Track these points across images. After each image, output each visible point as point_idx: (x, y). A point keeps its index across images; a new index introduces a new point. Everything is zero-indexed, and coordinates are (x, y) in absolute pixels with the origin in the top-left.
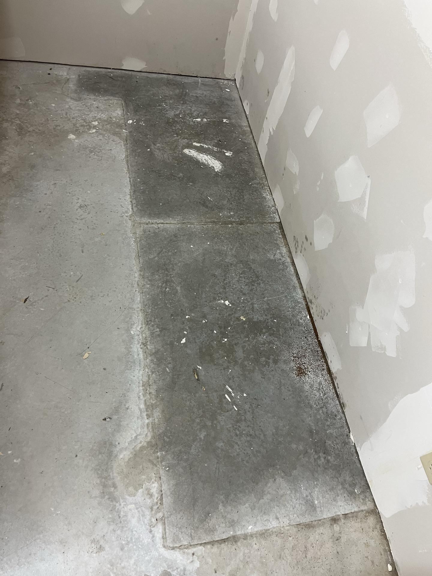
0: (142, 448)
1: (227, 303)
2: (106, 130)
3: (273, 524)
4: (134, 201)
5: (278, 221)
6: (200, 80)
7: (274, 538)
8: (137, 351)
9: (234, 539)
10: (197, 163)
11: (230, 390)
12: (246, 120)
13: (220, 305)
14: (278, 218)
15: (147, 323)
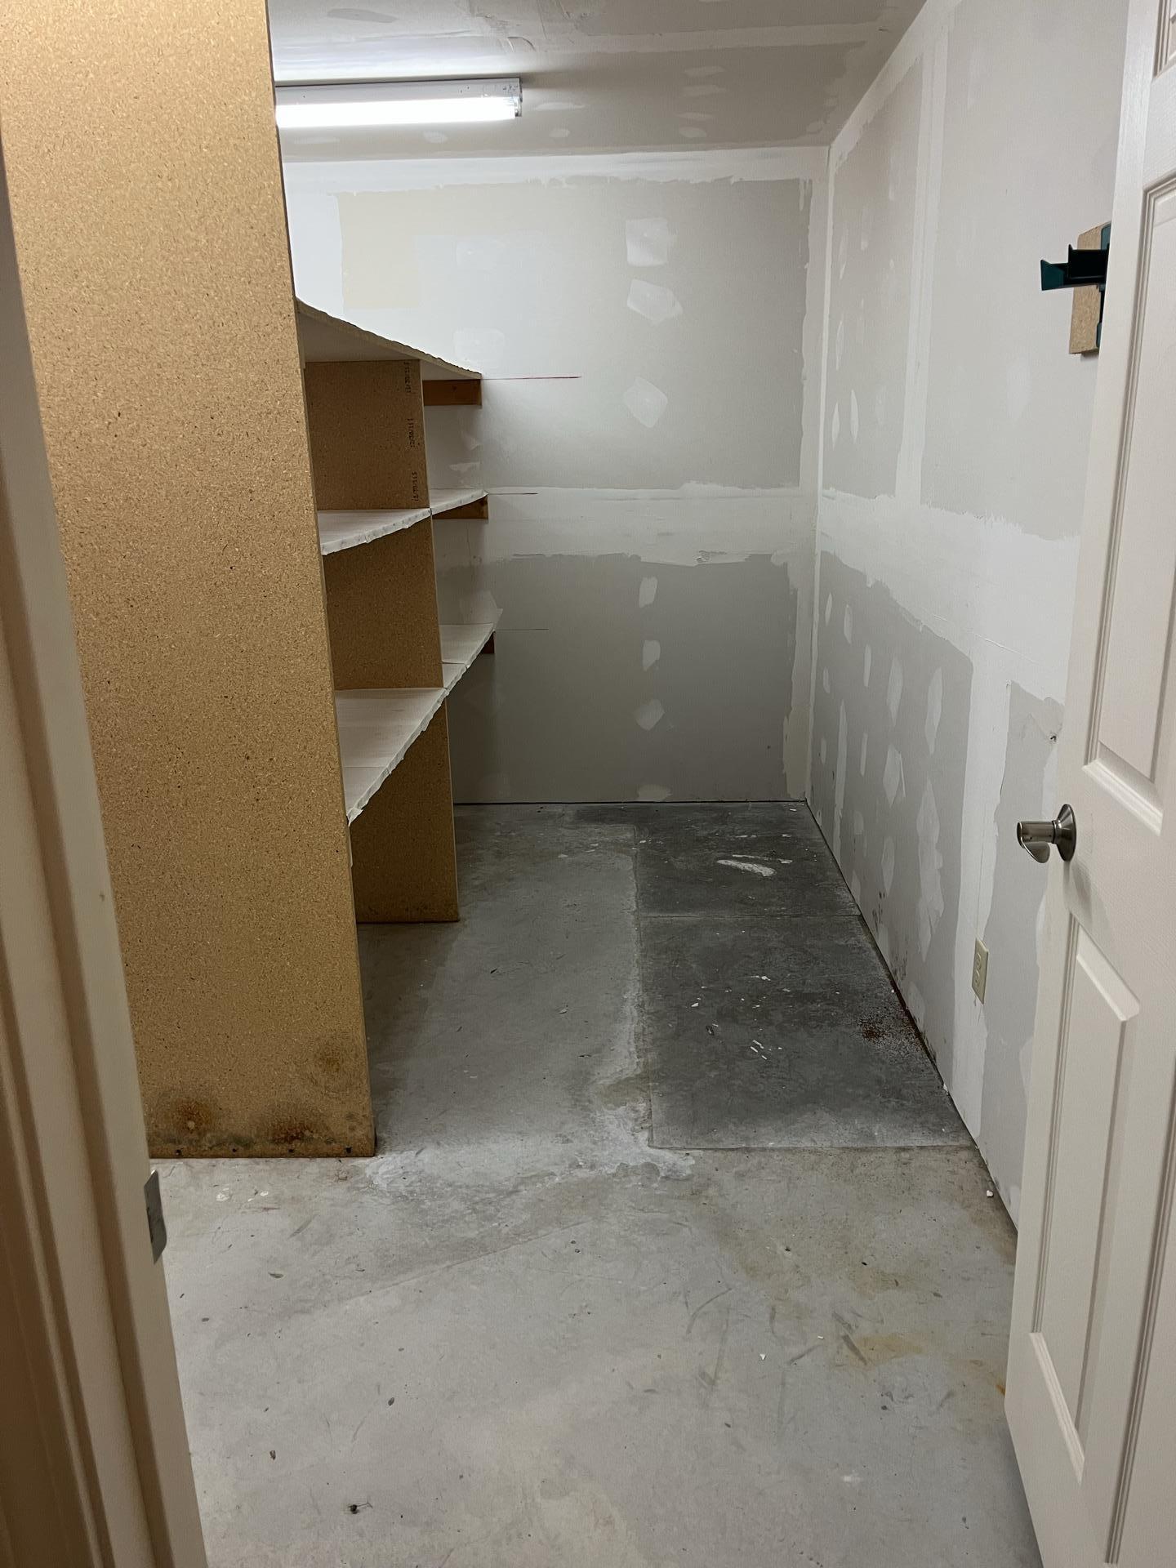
0: (628, 1079)
1: (764, 978)
2: (609, 850)
3: (806, 1143)
4: (640, 901)
5: (858, 913)
6: (750, 804)
7: (807, 1154)
8: (630, 1009)
9: (748, 1150)
10: (737, 870)
11: (758, 1043)
12: (819, 833)
13: (753, 980)
14: (858, 911)
15: (646, 990)
